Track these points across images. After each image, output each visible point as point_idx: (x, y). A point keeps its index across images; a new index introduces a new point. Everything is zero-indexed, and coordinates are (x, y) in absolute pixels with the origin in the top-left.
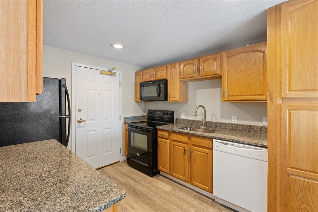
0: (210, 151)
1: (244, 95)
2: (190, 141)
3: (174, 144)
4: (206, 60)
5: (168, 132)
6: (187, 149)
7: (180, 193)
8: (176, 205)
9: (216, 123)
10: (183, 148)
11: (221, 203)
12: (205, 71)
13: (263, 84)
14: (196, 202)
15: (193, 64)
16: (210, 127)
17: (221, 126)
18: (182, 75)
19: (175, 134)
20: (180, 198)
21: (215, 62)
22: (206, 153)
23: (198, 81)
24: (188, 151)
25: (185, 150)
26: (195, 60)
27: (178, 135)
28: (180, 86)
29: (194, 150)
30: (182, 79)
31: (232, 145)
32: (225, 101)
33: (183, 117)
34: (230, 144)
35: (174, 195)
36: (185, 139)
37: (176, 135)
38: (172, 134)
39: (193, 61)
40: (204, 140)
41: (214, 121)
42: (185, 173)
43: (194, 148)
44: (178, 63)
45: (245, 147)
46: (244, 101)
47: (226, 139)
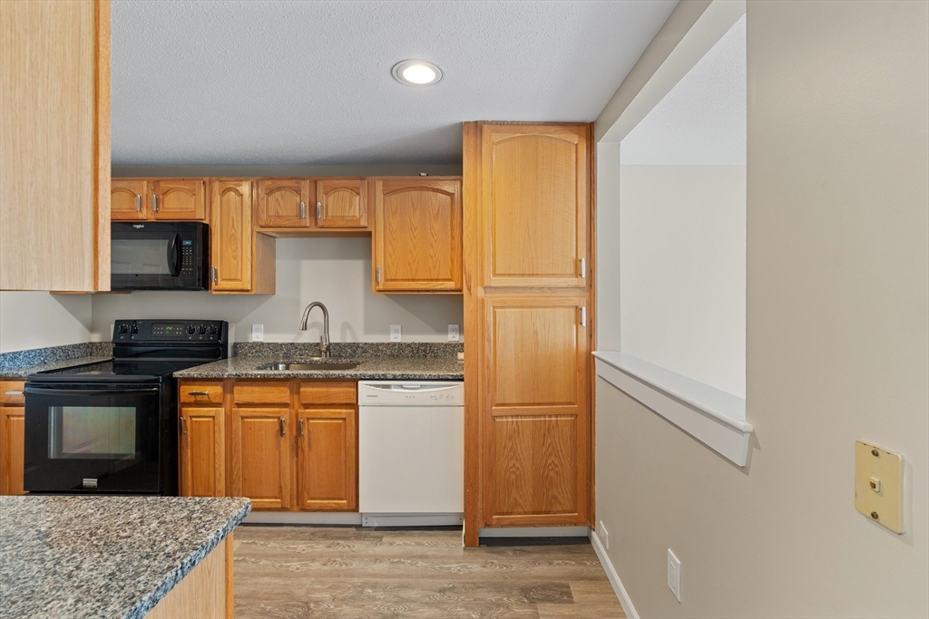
0: (353, 411)
1: (418, 280)
2: (296, 397)
3: (246, 415)
4: (335, 189)
5: (222, 383)
6: (288, 422)
7: (272, 544)
8: (267, 575)
9: (354, 347)
10: (275, 420)
11: (376, 525)
12: (330, 214)
13: (452, 259)
14: (320, 547)
15: (298, 191)
16: (340, 356)
17: (365, 351)
18: (264, 216)
19: (247, 385)
20: (274, 556)
21: (358, 198)
22: (342, 419)
23: (305, 239)
24: (291, 424)
25: (281, 424)
26: (303, 183)
27: (260, 386)
28: (254, 248)
29: (308, 419)
30: (262, 227)
31: (401, 386)
32: (379, 291)
33: (258, 337)
34: (396, 386)
35: (253, 556)
36: (281, 394)
37: (250, 388)
38: (236, 388)
39: (297, 183)
40: (336, 387)
41: (349, 340)
42: (281, 487)
43: (309, 413)
44: (247, 180)
45: (425, 386)
46: (418, 291)
47: (389, 377)
